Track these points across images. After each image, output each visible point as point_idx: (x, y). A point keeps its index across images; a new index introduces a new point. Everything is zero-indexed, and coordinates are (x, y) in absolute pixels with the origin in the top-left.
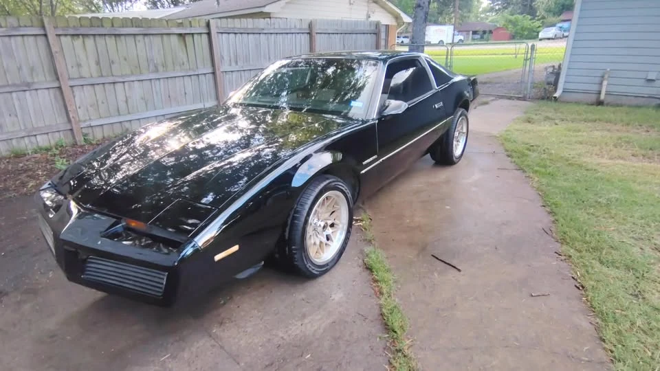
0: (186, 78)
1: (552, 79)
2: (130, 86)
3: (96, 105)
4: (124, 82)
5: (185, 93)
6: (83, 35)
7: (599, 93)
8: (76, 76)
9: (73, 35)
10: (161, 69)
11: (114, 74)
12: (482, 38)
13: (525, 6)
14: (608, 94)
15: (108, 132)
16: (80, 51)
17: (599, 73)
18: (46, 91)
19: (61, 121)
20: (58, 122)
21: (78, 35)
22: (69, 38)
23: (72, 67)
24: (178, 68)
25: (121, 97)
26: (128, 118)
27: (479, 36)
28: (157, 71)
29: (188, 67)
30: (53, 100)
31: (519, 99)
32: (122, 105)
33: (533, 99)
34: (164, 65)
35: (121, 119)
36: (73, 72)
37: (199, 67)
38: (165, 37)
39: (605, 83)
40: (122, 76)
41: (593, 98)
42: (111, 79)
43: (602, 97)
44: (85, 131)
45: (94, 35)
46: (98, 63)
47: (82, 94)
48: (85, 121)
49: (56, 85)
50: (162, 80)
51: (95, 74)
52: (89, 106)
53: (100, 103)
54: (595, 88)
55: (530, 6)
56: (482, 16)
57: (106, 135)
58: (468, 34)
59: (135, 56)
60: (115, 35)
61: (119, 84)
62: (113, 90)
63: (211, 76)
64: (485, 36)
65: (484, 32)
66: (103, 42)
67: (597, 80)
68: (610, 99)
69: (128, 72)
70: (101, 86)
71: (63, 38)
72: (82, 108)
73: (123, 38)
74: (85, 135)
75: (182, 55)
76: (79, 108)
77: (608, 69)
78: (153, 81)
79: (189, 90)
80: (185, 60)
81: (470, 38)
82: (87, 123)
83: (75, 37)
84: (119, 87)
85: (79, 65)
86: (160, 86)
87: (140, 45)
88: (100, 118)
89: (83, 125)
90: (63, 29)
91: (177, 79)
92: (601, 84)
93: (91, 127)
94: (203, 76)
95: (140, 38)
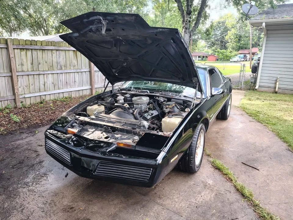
0: (76, 73)
1: (253, 81)
2: (47, 76)
3: (28, 86)
4: (44, 74)
5: (75, 81)
6: (26, 49)
7: (275, 88)
8: (20, 70)
9: (21, 49)
10: (63, 68)
11: (39, 70)
12: (202, 59)
13: (222, 46)
14: (279, 88)
15: (33, 101)
16: (24, 57)
17: (275, 79)
18: (4, 78)
19: (9, 95)
20: (8, 95)
21: (23, 49)
22: (19, 50)
23: (19, 65)
24: (72, 68)
25: (42, 82)
26: (45, 93)
27: (201, 59)
28: (61, 69)
29: (77, 68)
30: (7, 83)
31: (238, 89)
32: (42, 86)
33: (244, 90)
34: (65, 66)
35: (41, 94)
36: (19, 68)
37: (83, 68)
38: (67, 51)
39: (278, 83)
40: (44, 71)
41: (273, 90)
42: (37, 73)
43: (277, 90)
44: (22, 100)
45: (32, 49)
46: (32, 64)
47: (22, 80)
48: (22, 95)
49: (10, 74)
50: (63, 74)
51: (30, 70)
52: (25, 87)
53: (30, 85)
54: (273, 85)
55: (225, 46)
56: (201, 49)
57: (32, 103)
58: (196, 57)
59: (51, 61)
60: (42, 50)
61: (41, 75)
62: (38, 78)
63: (88, 73)
64: (204, 59)
65: (204, 57)
66: (36, 53)
67: (274, 82)
68: (280, 91)
69: (47, 69)
70: (32, 76)
71: (16, 50)
72: (21, 87)
73: (46, 51)
74: (22, 102)
75: (74, 62)
76: (20, 87)
77: (279, 77)
78: (59, 74)
79: (77, 79)
80: (76, 64)
81: (197, 59)
82: (23, 96)
83: (22, 50)
84: (41, 77)
85: (22, 65)
86: (63, 77)
87: (54, 55)
88: (30, 93)
89: (21, 97)
90: (16, 45)
91: (71, 73)
92: (276, 83)
93: (25, 98)
94: (84, 73)
95: (54, 52)
